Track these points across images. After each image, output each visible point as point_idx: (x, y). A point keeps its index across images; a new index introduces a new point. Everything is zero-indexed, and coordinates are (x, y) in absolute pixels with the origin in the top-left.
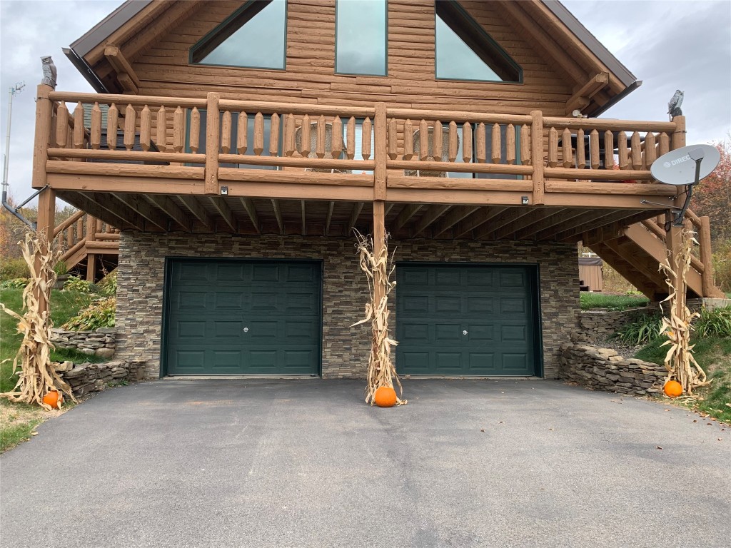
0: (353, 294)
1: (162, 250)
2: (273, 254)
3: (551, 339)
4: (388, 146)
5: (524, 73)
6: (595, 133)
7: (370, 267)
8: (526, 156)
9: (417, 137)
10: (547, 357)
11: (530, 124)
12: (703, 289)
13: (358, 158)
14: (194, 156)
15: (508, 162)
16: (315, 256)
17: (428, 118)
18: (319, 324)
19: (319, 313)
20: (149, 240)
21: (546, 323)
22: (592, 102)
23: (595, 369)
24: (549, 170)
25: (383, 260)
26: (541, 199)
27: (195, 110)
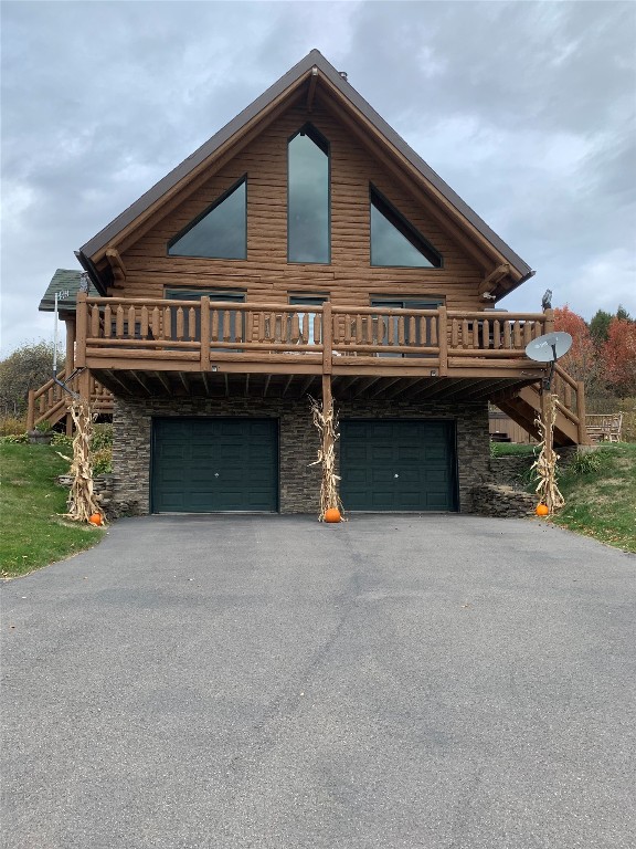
0: (304, 445)
1: (149, 411)
2: (238, 412)
3: (467, 479)
4: (333, 335)
5: (445, 259)
6: (486, 322)
7: (320, 423)
8: (434, 341)
9: (354, 326)
10: (462, 495)
11: (437, 316)
12: (579, 439)
13: (311, 342)
14: (192, 343)
15: (421, 346)
16: (273, 415)
17: (362, 313)
18: (277, 469)
19: (277, 460)
20: (137, 402)
21: (462, 467)
22: (499, 285)
23: (494, 501)
24: (451, 350)
25: (330, 418)
26: (445, 372)
27: (192, 309)
